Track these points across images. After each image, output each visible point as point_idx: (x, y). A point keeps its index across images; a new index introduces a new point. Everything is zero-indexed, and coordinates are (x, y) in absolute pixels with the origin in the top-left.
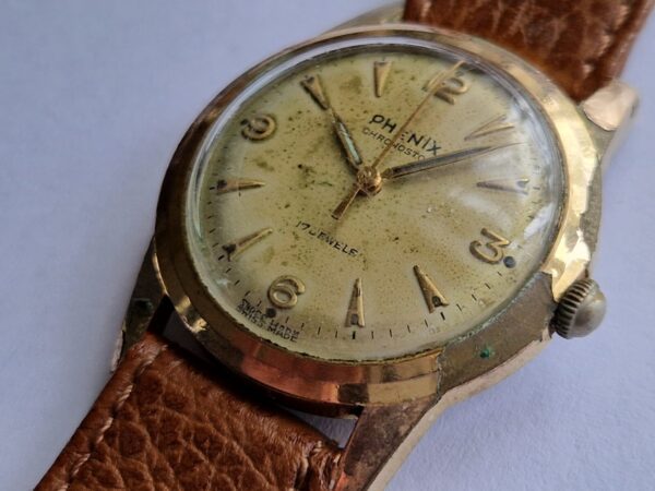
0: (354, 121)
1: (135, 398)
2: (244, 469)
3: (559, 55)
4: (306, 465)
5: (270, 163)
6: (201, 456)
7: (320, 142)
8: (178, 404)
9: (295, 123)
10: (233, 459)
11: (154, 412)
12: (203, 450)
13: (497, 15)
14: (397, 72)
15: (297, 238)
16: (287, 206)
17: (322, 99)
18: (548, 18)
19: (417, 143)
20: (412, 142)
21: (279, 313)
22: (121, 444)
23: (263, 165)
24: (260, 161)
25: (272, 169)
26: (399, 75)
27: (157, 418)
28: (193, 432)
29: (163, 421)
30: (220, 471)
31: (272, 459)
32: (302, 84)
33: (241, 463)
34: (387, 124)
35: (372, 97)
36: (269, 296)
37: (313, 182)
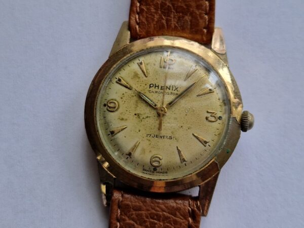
0: (144, 90)
1: (123, 213)
2: (172, 219)
3: (194, 30)
4: (190, 209)
5: (125, 117)
6: (156, 222)
7: (137, 102)
8: (138, 209)
9: (124, 99)
10: (166, 218)
11: (132, 215)
12: (155, 219)
13: (164, 22)
14: (147, 64)
15: (149, 140)
16: (139, 131)
17: (129, 86)
18: (183, 17)
19: (169, 89)
20: (168, 89)
21: (158, 169)
23: (122, 119)
24: (121, 118)
25: (126, 120)
26: (149, 65)
27: (134, 216)
28: (149, 215)
29: (137, 216)
30: (164, 223)
31: (179, 212)
32: (117, 82)
33: (170, 218)
34: (155, 86)
35: (145, 78)
36: (151, 164)
37: (143, 118)
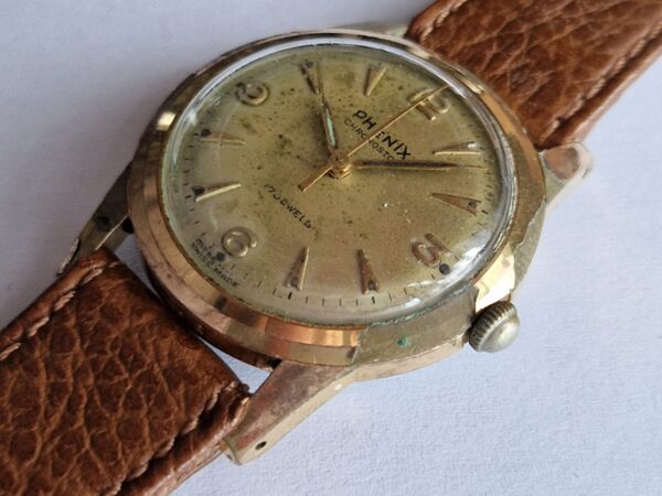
0: (339, 111)
1: (75, 302)
2: (158, 389)
3: (535, 105)
4: (215, 400)
5: (255, 125)
6: (122, 368)
7: (304, 121)
8: (111, 315)
9: (285, 99)
10: (149, 377)
11: (90, 319)
12: (125, 364)
14: (388, 79)
15: (261, 197)
16: (259, 168)
17: (316, 84)
18: (533, 70)
19: (390, 145)
20: (387, 143)
21: (228, 259)
22: (52, 341)
23: (247, 126)
24: (246, 122)
25: (254, 132)
26: (390, 82)
27: (91, 325)
28: (120, 345)
29: (96, 329)
30: (136, 385)
31: (186, 386)
32: (300, 65)
33: (157, 383)
34: (367, 121)
35: (360, 94)
36: (223, 241)
37: (289, 153)
